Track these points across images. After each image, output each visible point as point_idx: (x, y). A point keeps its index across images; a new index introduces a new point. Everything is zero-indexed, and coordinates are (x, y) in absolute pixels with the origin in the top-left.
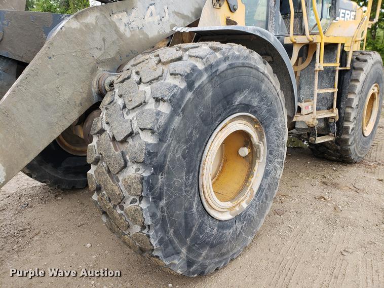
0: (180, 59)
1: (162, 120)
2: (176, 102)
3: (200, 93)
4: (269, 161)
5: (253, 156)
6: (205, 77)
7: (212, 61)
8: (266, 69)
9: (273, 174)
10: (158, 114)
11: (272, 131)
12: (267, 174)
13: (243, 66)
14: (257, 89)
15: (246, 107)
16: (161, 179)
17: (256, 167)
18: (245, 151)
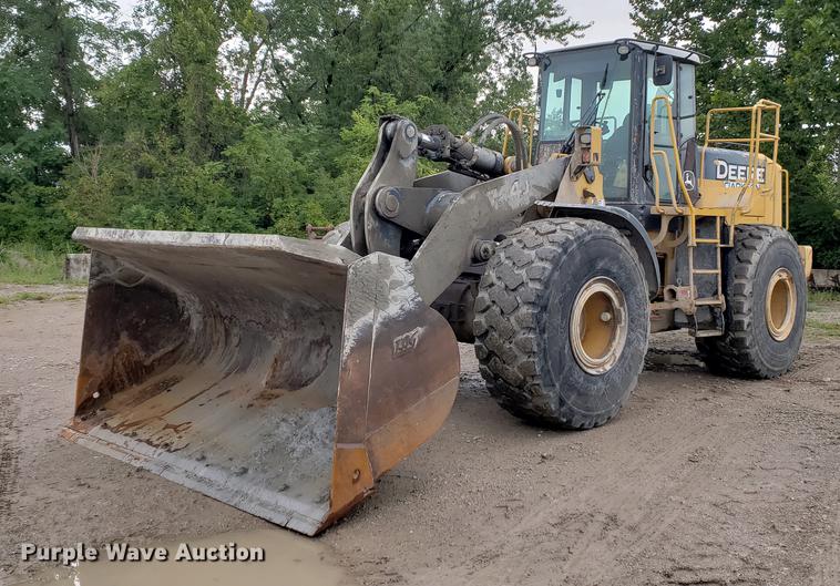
0: (554, 232)
1: (547, 273)
2: (555, 261)
3: (571, 256)
4: (631, 330)
5: (615, 320)
6: (575, 245)
7: (580, 234)
8: (624, 242)
9: (635, 344)
10: (544, 268)
11: (632, 299)
12: (629, 343)
13: (603, 238)
14: (615, 259)
15: (607, 272)
16: (545, 316)
17: (618, 332)
18: (607, 316)
